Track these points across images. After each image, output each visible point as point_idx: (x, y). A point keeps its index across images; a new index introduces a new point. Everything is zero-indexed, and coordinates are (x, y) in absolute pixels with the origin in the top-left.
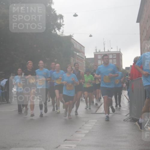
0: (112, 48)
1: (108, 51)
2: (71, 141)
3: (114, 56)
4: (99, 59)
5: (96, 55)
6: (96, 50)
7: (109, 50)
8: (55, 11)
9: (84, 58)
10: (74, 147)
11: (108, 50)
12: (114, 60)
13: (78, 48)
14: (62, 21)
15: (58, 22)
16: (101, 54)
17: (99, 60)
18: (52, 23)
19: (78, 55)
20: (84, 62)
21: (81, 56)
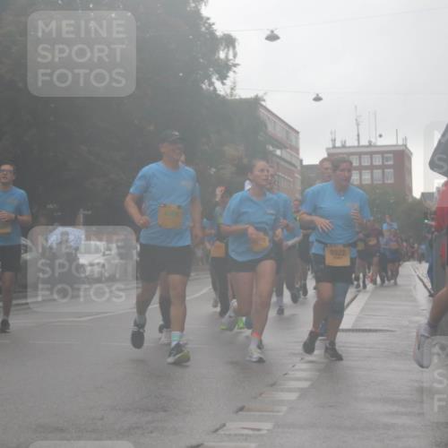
0: (381, 136)
1: (370, 145)
2: (258, 413)
3: (387, 159)
6: (334, 141)
7: (373, 140)
8: (210, 25)
10: (268, 430)
11: (370, 142)
12: (386, 170)
13: (279, 135)
14: (231, 53)
15: (219, 58)
18: (202, 60)
19: (277, 156)
20: (297, 175)
21: (288, 159)
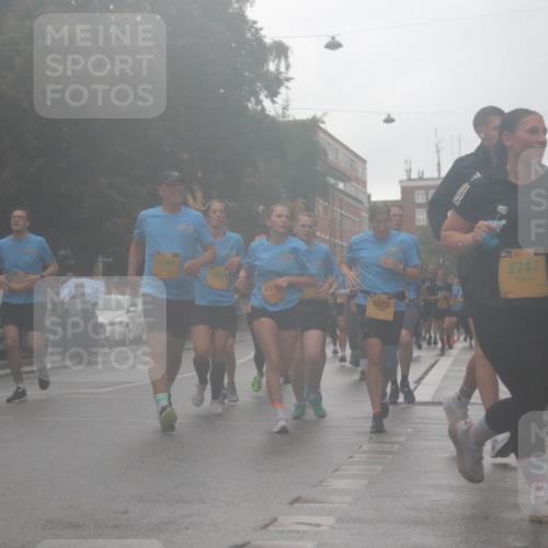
2: (317, 505)
4: (420, 206)
5: (407, 191)
6: (409, 171)
9: (365, 201)
10: (329, 526)
13: (342, 165)
14: (283, 65)
15: (268, 70)
16: (427, 188)
17: (417, 210)
18: (247, 74)
19: (341, 191)
20: (363, 214)
21: (353, 193)
